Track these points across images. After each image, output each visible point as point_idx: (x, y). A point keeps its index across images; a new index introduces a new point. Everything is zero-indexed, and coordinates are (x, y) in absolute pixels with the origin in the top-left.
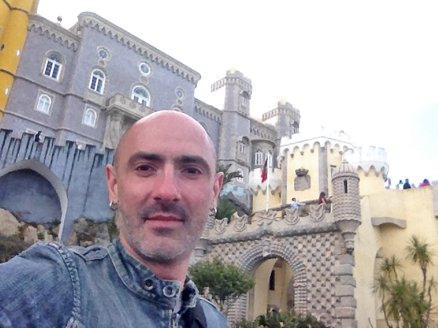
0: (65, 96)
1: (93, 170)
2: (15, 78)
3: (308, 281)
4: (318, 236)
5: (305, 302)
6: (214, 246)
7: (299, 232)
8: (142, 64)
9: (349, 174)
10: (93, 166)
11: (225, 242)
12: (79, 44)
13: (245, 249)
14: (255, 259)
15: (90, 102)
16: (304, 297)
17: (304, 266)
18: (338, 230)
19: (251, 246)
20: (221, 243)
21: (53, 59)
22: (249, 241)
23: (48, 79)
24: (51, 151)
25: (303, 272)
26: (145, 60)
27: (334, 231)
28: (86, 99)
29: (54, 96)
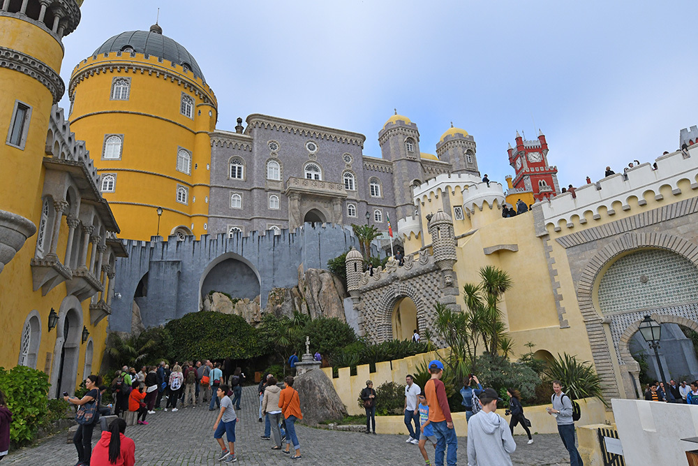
0: (251, 191)
2: (210, 187)
6: (364, 294)
7: (415, 274)
8: (308, 144)
9: (440, 222)
10: (274, 246)
11: (370, 289)
12: (252, 145)
13: (383, 293)
14: (392, 300)
15: (270, 190)
17: (421, 301)
18: (440, 269)
19: (387, 290)
20: (368, 291)
21: (234, 163)
22: (385, 287)
23: (236, 180)
24: (240, 242)
25: (422, 305)
26: (310, 139)
27: (436, 270)
28: (267, 188)
29: (243, 193)
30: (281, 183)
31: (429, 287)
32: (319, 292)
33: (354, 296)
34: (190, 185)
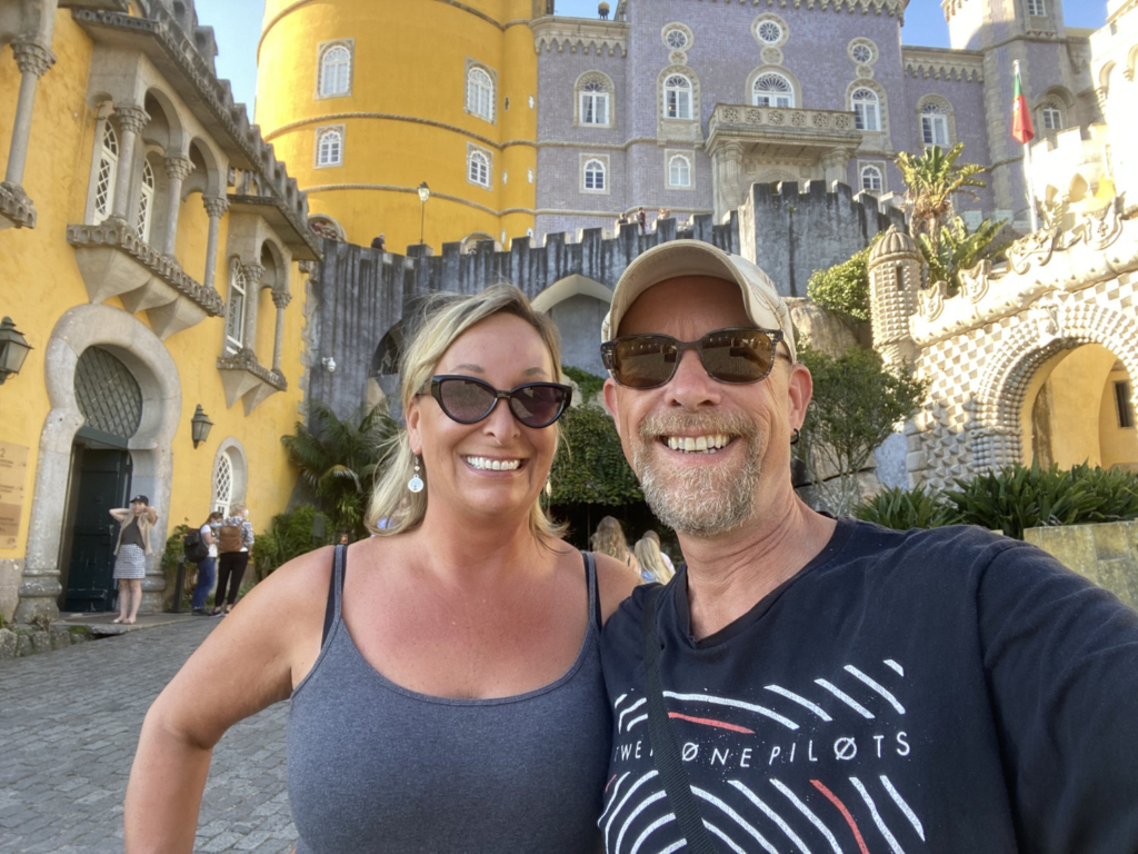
0: (625, 150)
2: (537, 148)
7: (1127, 261)
11: (948, 335)
12: (627, 40)
13: (996, 339)
14: (1025, 358)
15: (670, 144)
19: (1009, 328)
20: (938, 339)
21: (590, 89)
22: (1002, 320)
23: (591, 128)
24: (597, 252)
28: (663, 139)
29: (608, 156)
30: (696, 124)
33: (894, 358)
34: (496, 146)
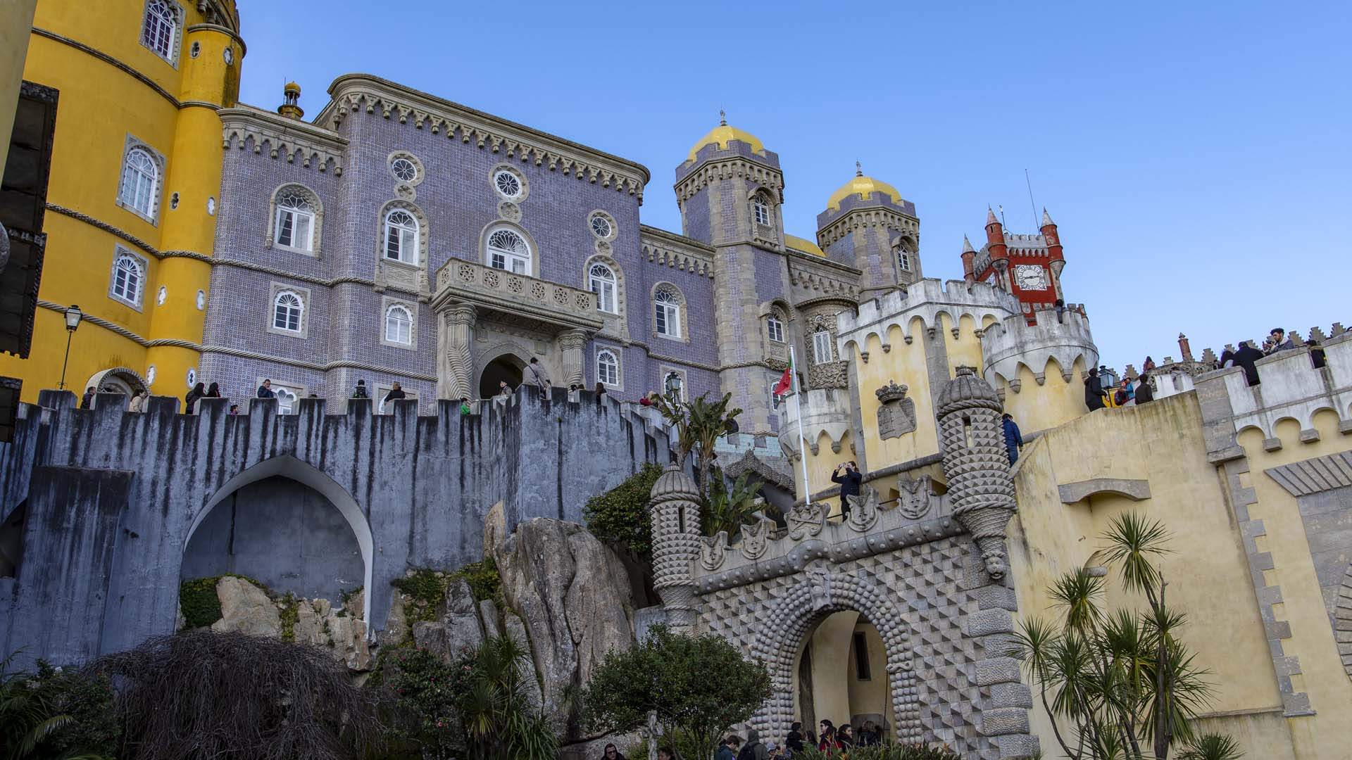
0: (332, 287)
1: (419, 457)
2: (213, 265)
3: (916, 655)
4: (925, 550)
5: (916, 706)
6: (706, 598)
7: (883, 545)
8: (499, 173)
10: (417, 449)
11: (728, 586)
12: (345, 157)
13: (772, 597)
14: (798, 618)
15: (390, 290)
16: (911, 694)
17: (902, 621)
18: (966, 532)
19: (784, 589)
20: (720, 589)
21: (290, 204)
22: (780, 580)
23: (288, 253)
24: (318, 430)
25: (904, 635)
26: (506, 162)
27: (957, 535)
28: (381, 284)
29: (309, 291)
30: (421, 273)
31: (928, 584)
32: (567, 588)
33: (675, 602)
34: (153, 253)
